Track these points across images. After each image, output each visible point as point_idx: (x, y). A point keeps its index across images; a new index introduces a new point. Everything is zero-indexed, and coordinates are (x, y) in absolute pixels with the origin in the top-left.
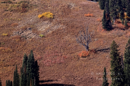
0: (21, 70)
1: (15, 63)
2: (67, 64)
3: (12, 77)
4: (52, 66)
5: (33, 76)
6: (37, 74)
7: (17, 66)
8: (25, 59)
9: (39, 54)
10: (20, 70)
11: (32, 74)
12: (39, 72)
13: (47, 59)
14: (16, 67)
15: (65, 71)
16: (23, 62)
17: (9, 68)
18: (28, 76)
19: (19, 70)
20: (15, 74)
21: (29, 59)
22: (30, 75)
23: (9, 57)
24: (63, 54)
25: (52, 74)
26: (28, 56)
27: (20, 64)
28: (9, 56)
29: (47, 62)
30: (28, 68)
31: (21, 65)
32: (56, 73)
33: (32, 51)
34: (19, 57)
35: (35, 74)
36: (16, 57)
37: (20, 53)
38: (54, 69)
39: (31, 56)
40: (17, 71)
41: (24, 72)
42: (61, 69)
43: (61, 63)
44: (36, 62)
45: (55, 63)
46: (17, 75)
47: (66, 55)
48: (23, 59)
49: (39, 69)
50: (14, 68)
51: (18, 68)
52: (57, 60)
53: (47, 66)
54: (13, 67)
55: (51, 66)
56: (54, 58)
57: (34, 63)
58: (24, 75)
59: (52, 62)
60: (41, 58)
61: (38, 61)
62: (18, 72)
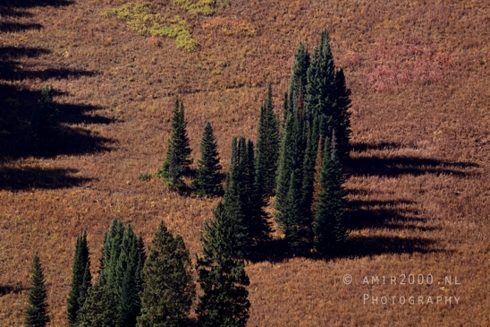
0: (286, 103)
1: (265, 77)
2: (451, 87)
3: (252, 128)
4: (396, 92)
5: (326, 125)
6: (343, 118)
7: (273, 86)
8: (301, 64)
9: (349, 45)
10: (282, 102)
11: (325, 120)
12: (350, 114)
13: (379, 67)
14: (267, 91)
15: (445, 111)
16: (293, 73)
17: (243, 93)
18: (308, 125)
19: (278, 102)
20: (263, 117)
21: (315, 65)
22: (318, 123)
23: (245, 56)
24: (440, 49)
25: (397, 120)
26: (312, 53)
27: (282, 81)
28: (244, 50)
29: (381, 75)
30: (309, 97)
31: (286, 86)
32: (410, 119)
33: (325, 35)
34: (281, 56)
35: (334, 118)
36: (269, 56)
37: (283, 42)
38: (403, 102)
39: (321, 54)
40: (271, 107)
41: (295, 109)
42: (430, 104)
43: (429, 82)
44: (341, 75)
45: (407, 81)
46: (270, 119)
47: (451, 52)
48: (293, 62)
49: (350, 101)
50: (261, 95)
51: (276, 96)
52: (417, 71)
53: (380, 91)
54: (258, 89)
55: (392, 93)
56: (404, 63)
57: (331, 77)
58: (296, 122)
59: (399, 75)
60: (359, 63)
61: (347, 74)
62: (275, 110)
